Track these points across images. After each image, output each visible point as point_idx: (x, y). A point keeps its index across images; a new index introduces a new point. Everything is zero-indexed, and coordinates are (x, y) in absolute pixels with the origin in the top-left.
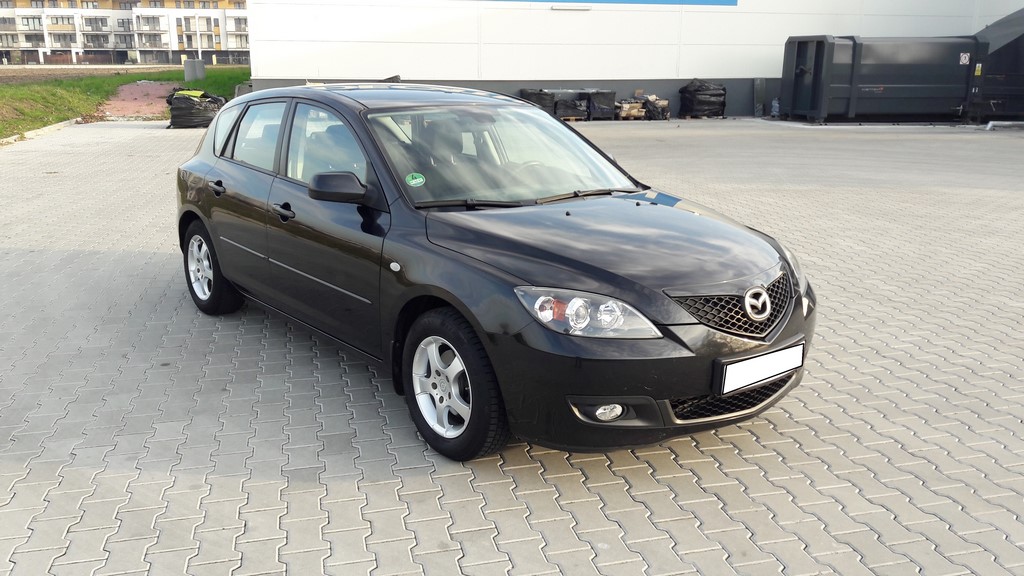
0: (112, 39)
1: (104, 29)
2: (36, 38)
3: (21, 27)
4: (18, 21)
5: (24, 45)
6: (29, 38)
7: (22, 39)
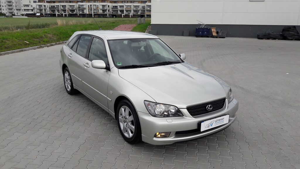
0: (140, 12)
1: (138, 9)
2: (122, 11)
3: (119, 8)
4: (119, 7)
5: (119, 13)
6: (121, 11)
7: (119, 12)
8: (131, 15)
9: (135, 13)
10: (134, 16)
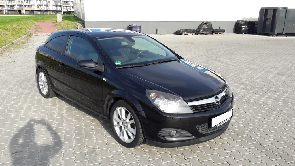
8: (5, 11)
9: (9, 9)
10: (9, 12)
